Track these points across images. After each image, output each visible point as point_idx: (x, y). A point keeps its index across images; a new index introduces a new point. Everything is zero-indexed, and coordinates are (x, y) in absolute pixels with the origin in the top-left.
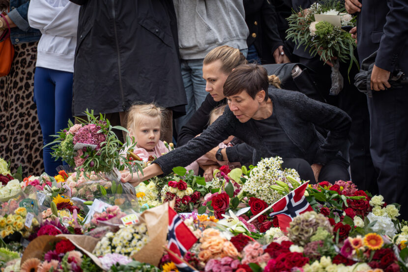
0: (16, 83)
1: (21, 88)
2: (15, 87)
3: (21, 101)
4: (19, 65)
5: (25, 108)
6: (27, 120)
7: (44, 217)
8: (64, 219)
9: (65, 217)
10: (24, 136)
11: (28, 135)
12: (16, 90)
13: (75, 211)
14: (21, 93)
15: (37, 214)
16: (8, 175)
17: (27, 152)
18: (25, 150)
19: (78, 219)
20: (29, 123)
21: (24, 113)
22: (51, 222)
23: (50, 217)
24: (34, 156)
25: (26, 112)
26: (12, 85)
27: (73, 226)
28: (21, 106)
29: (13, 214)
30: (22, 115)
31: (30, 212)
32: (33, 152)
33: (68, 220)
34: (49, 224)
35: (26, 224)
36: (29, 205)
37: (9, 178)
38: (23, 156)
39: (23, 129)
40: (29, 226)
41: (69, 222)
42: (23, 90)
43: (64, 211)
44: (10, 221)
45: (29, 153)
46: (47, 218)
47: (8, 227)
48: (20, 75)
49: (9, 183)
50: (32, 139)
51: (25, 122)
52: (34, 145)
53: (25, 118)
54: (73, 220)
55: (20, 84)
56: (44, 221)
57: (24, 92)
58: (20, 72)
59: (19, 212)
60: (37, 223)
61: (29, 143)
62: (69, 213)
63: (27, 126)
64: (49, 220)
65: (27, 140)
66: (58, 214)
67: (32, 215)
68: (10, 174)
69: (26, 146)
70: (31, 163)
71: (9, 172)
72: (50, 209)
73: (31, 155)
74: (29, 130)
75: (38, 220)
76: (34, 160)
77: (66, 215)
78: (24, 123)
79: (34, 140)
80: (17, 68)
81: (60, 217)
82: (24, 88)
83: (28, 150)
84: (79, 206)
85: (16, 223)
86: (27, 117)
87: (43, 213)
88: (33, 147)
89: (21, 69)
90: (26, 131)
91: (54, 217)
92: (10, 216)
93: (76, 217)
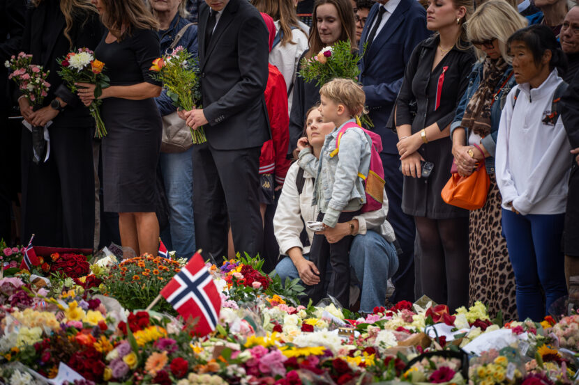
0: (491, 218)
1: (496, 224)
2: (490, 223)
3: (496, 238)
4: (495, 198)
5: (500, 247)
6: (502, 259)
7: (528, 369)
8: (552, 372)
9: (552, 370)
10: (498, 278)
11: (503, 276)
12: (491, 226)
13: (564, 363)
14: (496, 230)
15: (520, 365)
16: (486, 320)
17: (501, 297)
18: (499, 294)
19: (567, 374)
20: (505, 263)
21: (499, 252)
22: (536, 375)
23: (535, 369)
24: (510, 300)
25: (501, 251)
26: (488, 221)
27: (562, 381)
28: (496, 244)
29: (493, 363)
30: (497, 254)
31: (513, 362)
32: (509, 296)
33: (556, 374)
34: (533, 376)
35: (508, 376)
36: (510, 354)
37: (487, 324)
38: (497, 301)
39: (497, 270)
40: (511, 377)
41: (558, 376)
42: (499, 225)
43: (551, 364)
44: (489, 371)
45: (504, 297)
46: (532, 370)
47: (488, 378)
48: (496, 210)
49: (488, 328)
50: (507, 282)
51: (499, 262)
52: (510, 288)
53: (499, 258)
54: (562, 374)
55: (495, 220)
56: (528, 373)
57: (499, 228)
58: (495, 205)
59: (499, 362)
60: (520, 375)
61: (504, 286)
62: (557, 366)
63: (502, 266)
64: (534, 372)
65: (502, 283)
66: (545, 367)
67: (514, 366)
68: (489, 319)
69: (501, 289)
70: (506, 308)
71: (487, 317)
72: (534, 360)
73: (507, 299)
74: (505, 271)
75: (521, 371)
76: (511, 305)
77: (553, 368)
78: (498, 264)
79: (511, 282)
80: (492, 201)
81: (546, 369)
82: (499, 224)
83: (504, 294)
84: (569, 358)
85: (496, 374)
86: (502, 256)
87: (527, 365)
88: (509, 290)
89: (497, 203)
90: (500, 273)
91: (539, 370)
92: (490, 366)
93: (565, 371)
